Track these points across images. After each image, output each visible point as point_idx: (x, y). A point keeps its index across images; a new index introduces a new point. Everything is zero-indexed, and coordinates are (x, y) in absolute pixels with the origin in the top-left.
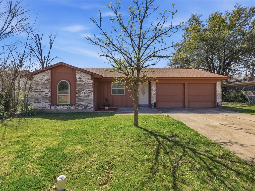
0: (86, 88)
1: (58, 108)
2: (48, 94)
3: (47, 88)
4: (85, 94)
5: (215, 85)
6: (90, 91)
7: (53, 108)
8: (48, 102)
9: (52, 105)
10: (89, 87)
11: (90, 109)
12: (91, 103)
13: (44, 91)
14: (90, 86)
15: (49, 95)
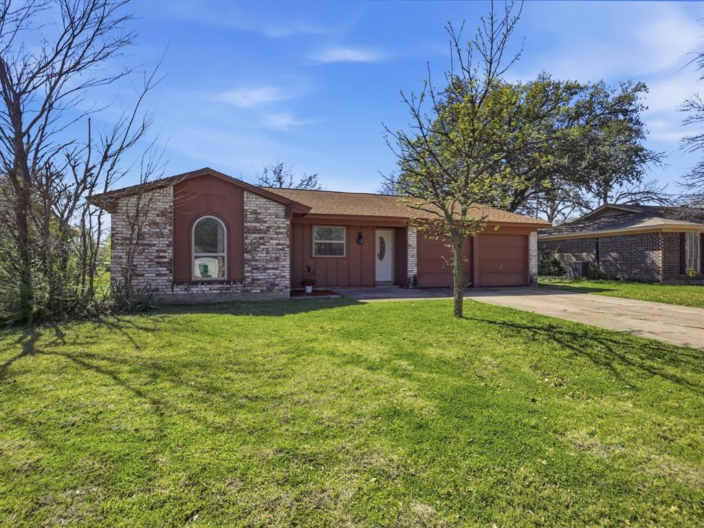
0: (272, 239)
1: (194, 290)
2: (164, 251)
3: (163, 237)
4: (268, 253)
5: (526, 238)
6: (280, 247)
7: (179, 290)
8: (165, 275)
9: (176, 282)
10: (280, 236)
11: (281, 290)
12: (283, 277)
13: (154, 245)
14: (282, 233)
15: (169, 254)
